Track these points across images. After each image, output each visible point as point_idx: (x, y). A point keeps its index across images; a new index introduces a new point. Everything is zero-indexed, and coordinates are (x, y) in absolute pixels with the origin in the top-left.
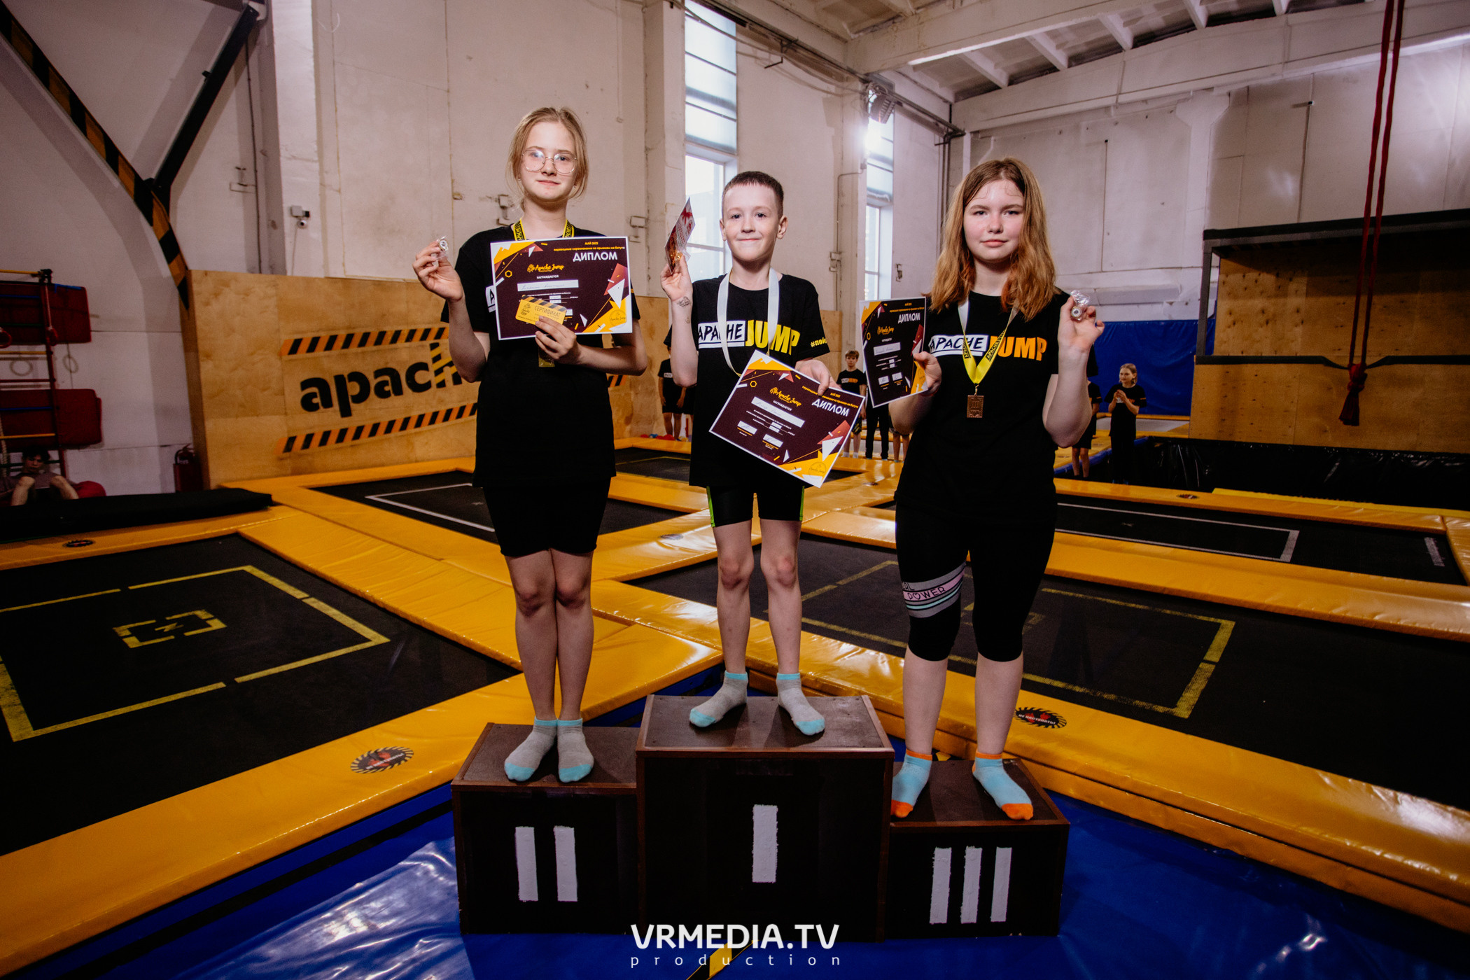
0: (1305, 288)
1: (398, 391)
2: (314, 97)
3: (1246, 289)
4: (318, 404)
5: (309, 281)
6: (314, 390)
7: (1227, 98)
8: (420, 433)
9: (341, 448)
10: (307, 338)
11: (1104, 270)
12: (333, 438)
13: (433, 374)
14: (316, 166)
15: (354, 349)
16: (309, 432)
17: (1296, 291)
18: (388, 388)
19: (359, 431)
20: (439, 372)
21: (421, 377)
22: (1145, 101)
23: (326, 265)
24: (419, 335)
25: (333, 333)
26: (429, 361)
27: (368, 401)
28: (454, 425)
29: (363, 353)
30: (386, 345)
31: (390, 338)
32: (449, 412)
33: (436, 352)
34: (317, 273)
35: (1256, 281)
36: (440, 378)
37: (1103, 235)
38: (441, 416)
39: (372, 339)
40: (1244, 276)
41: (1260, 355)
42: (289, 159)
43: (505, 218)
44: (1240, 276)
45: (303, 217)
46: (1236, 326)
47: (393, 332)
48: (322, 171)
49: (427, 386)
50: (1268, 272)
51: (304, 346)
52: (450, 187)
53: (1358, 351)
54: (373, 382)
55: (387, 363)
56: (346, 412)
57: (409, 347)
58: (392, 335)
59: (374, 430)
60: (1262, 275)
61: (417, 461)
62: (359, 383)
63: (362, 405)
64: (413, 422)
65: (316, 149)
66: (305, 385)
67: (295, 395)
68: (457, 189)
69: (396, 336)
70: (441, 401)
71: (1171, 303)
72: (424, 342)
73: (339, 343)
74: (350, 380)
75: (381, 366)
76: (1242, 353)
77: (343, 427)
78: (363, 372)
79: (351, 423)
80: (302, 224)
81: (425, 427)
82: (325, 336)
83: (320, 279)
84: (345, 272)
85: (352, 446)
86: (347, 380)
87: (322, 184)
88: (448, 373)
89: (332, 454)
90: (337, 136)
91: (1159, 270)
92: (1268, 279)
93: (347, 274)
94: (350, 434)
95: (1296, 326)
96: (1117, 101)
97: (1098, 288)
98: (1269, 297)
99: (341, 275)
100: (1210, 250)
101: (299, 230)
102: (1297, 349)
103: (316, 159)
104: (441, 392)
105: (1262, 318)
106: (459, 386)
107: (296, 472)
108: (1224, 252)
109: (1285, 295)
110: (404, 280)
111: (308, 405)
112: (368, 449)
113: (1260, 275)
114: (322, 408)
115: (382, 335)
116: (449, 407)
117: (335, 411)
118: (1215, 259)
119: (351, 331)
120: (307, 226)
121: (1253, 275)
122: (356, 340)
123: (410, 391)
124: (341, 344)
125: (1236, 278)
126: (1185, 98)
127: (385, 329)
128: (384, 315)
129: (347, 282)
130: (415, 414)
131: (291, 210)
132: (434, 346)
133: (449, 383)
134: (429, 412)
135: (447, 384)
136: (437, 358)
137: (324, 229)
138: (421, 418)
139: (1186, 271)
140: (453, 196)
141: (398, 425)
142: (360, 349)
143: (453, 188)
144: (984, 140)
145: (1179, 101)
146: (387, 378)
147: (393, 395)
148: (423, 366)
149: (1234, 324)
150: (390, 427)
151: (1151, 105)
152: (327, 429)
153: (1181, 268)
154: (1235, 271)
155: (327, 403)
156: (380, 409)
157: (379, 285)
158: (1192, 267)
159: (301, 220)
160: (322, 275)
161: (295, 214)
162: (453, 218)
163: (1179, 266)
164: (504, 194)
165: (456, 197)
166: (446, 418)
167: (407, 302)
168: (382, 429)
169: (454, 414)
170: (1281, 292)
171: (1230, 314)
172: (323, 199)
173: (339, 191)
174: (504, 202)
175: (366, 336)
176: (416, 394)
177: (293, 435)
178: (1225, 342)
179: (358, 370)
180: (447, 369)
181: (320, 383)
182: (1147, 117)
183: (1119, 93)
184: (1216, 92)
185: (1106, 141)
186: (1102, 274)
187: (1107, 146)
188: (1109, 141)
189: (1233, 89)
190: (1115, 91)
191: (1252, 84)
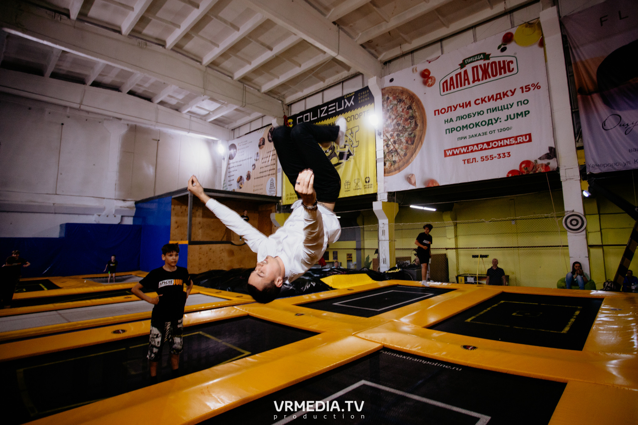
0: (202, 214)
7: (126, 127)
11: (57, 193)
17: (199, 216)
22: (89, 112)
37: (58, 174)
44: (179, 207)
71: (99, 215)
91: (92, 198)
96: (80, 107)
97: (55, 204)
109: (195, 216)
126: (108, 119)
139: (108, 200)
145: (105, 119)
149: (178, 227)
151: (90, 115)
153: (104, 198)
158: (110, 199)
163: (102, 197)
171: (176, 222)
182: (87, 120)
183: (81, 104)
184: (122, 121)
185: (63, 124)
186: (57, 196)
187: (62, 127)
188: (63, 126)
189: (130, 123)
190: (79, 101)
191: (138, 124)
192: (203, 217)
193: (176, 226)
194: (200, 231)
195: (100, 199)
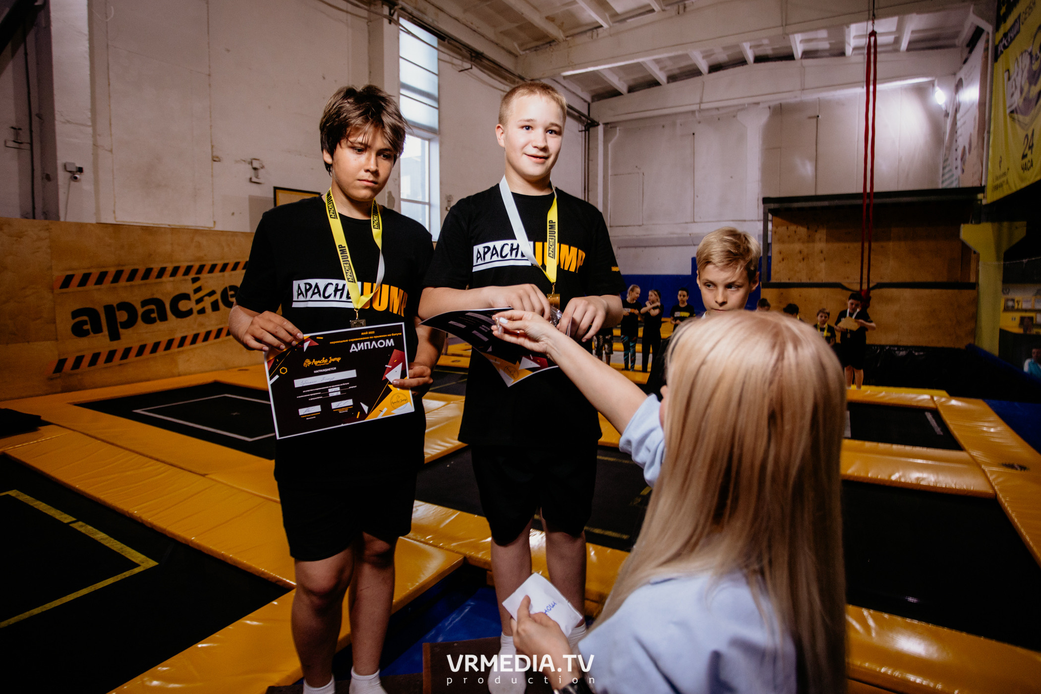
0: (825, 237)
1: (163, 318)
2: (88, 73)
3: (789, 237)
4: (88, 330)
5: (81, 226)
6: (85, 318)
7: (769, 109)
8: (183, 351)
9: (110, 367)
10: (79, 274)
11: (695, 221)
12: (103, 358)
13: (194, 303)
14: (90, 130)
15: (123, 283)
16: (79, 354)
17: (820, 239)
18: (153, 315)
19: (127, 352)
20: (199, 301)
21: (183, 306)
22: (718, 109)
23: (98, 212)
24: (182, 271)
25: (104, 270)
26: (191, 292)
27: (135, 327)
28: (211, 344)
29: (131, 286)
30: (152, 280)
31: (156, 274)
32: (208, 334)
33: (197, 285)
34: (89, 218)
35: (795, 232)
36: (200, 306)
37: (694, 198)
38: (201, 337)
39: (140, 274)
40: (787, 228)
41: (800, 281)
42: (63, 123)
43: (257, 177)
44: (784, 228)
45: (77, 172)
46: (785, 261)
47: (159, 269)
48: (95, 134)
49: (189, 312)
50: (802, 225)
51: (76, 281)
52: (210, 151)
53: (865, 280)
54: (140, 311)
55: (153, 294)
56: (114, 336)
57: (174, 281)
58: (157, 271)
59: (141, 350)
60: (798, 229)
61: (179, 375)
62: (127, 311)
63: (130, 331)
64: (176, 343)
65: (90, 116)
66: (75, 314)
67: (65, 323)
68: (215, 154)
69: (162, 272)
70: (201, 325)
72: (186, 277)
73: (110, 278)
74: (118, 310)
75: (148, 296)
76: (789, 279)
77: (112, 349)
78: (132, 303)
79: (119, 346)
80: (76, 178)
81: (187, 347)
82: (96, 272)
83: (92, 224)
84: (115, 218)
85: (120, 365)
86: (116, 310)
87: (95, 145)
88: (208, 301)
89: (101, 372)
90: (109, 106)
92: (802, 231)
93: (118, 220)
94: (118, 355)
95: (821, 261)
96: (700, 108)
97: (692, 234)
98: (803, 242)
99: (111, 220)
100: (767, 211)
101: (73, 183)
102: (822, 277)
103: (90, 124)
104: (201, 318)
105: (800, 257)
106: (217, 312)
107: (67, 389)
108: (775, 212)
109: (813, 241)
110: (169, 225)
111: (78, 331)
112: (134, 367)
113: (797, 227)
114: (92, 334)
115: (149, 271)
116: (209, 329)
117: (104, 336)
118: (770, 216)
119: (120, 268)
120: (80, 180)
121: (793, 228)
122: (125, 276)
123: (174, 317)
124: (111, 279)
125: (782, 229)
126: (742, 108)
127: (152, 266)
128: (151, 255)
129: (117, 228)
130: (178, 336)
131: (65, 166)
132: (195, 280)
133: (209, 309)
134: (190, 334)
135: (207, 310)
136: (197, 290)
137: (96, 182)
138: (184, 339)
139: (749, 223)
140: (213, 157)
141: (162, 346)
142: (129, 283)
143: (212, 152)
144: (610, 129)
145: (739, 110)
146: (153, 307)
147: (158, 321)
148: (186, 297)
149: (783, 260)
150: (156, 347)
151: (721, 112)
152: (97, 351)
153: (745, 221)
154: (782, 225)
155: (97, 329)
156: (147, 333)
157: (146, 229)
158: (752, 220)
159: (74, 174)
160: (94, 221)
161: (68, 169)
162: (212, 176)
164: (255, 157)
165: (215, 159)
166: (206, 339)
167: (172, 244)
168: (148, 349)
169: (213, 335)
170: (810, 239)
171: (780, 253)
172: (96, 156)
173: (111, 151)
174: (256, 164)
175: (134, 272)
176: (179, 320)
177: (63, 357)
178: (778, 272)
179: (127, 300)
180: (206, 298)
181: (91, 313)
182: (719, 119)
183: (701, 103)
184: (761, 105)
185: (694, 134)
186: (694, 224)
187: (694, 137)
188: (695, 134)
189: (772, 104)
190: (698, 101)
191: (783, 101)
192: (827, 241)
193: (780, 257)
194: (823, 265)
195: (741, 222)
